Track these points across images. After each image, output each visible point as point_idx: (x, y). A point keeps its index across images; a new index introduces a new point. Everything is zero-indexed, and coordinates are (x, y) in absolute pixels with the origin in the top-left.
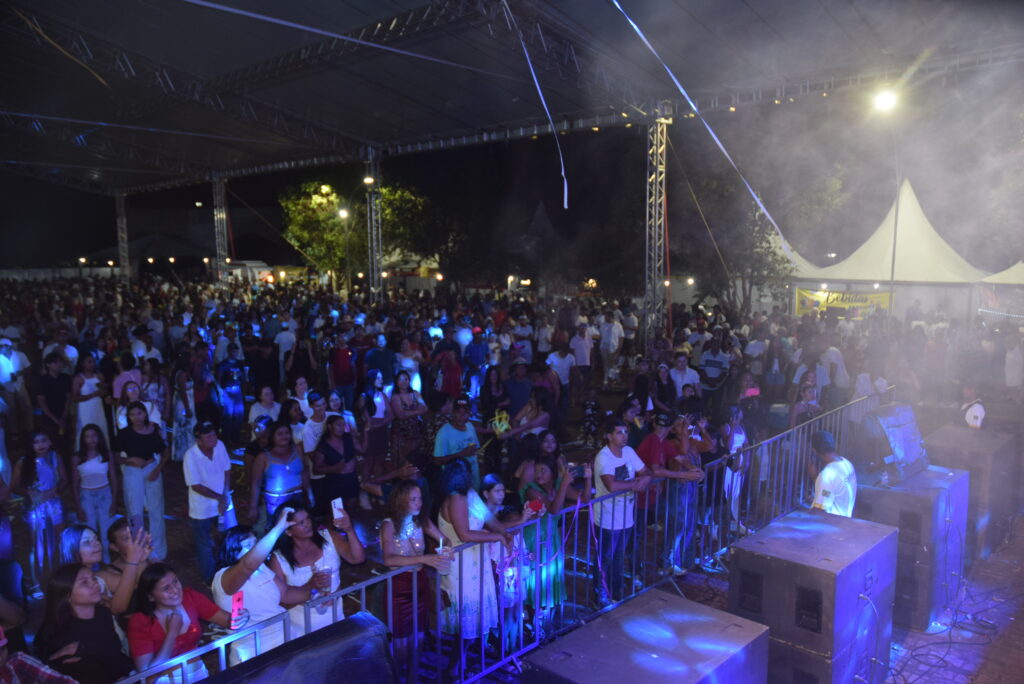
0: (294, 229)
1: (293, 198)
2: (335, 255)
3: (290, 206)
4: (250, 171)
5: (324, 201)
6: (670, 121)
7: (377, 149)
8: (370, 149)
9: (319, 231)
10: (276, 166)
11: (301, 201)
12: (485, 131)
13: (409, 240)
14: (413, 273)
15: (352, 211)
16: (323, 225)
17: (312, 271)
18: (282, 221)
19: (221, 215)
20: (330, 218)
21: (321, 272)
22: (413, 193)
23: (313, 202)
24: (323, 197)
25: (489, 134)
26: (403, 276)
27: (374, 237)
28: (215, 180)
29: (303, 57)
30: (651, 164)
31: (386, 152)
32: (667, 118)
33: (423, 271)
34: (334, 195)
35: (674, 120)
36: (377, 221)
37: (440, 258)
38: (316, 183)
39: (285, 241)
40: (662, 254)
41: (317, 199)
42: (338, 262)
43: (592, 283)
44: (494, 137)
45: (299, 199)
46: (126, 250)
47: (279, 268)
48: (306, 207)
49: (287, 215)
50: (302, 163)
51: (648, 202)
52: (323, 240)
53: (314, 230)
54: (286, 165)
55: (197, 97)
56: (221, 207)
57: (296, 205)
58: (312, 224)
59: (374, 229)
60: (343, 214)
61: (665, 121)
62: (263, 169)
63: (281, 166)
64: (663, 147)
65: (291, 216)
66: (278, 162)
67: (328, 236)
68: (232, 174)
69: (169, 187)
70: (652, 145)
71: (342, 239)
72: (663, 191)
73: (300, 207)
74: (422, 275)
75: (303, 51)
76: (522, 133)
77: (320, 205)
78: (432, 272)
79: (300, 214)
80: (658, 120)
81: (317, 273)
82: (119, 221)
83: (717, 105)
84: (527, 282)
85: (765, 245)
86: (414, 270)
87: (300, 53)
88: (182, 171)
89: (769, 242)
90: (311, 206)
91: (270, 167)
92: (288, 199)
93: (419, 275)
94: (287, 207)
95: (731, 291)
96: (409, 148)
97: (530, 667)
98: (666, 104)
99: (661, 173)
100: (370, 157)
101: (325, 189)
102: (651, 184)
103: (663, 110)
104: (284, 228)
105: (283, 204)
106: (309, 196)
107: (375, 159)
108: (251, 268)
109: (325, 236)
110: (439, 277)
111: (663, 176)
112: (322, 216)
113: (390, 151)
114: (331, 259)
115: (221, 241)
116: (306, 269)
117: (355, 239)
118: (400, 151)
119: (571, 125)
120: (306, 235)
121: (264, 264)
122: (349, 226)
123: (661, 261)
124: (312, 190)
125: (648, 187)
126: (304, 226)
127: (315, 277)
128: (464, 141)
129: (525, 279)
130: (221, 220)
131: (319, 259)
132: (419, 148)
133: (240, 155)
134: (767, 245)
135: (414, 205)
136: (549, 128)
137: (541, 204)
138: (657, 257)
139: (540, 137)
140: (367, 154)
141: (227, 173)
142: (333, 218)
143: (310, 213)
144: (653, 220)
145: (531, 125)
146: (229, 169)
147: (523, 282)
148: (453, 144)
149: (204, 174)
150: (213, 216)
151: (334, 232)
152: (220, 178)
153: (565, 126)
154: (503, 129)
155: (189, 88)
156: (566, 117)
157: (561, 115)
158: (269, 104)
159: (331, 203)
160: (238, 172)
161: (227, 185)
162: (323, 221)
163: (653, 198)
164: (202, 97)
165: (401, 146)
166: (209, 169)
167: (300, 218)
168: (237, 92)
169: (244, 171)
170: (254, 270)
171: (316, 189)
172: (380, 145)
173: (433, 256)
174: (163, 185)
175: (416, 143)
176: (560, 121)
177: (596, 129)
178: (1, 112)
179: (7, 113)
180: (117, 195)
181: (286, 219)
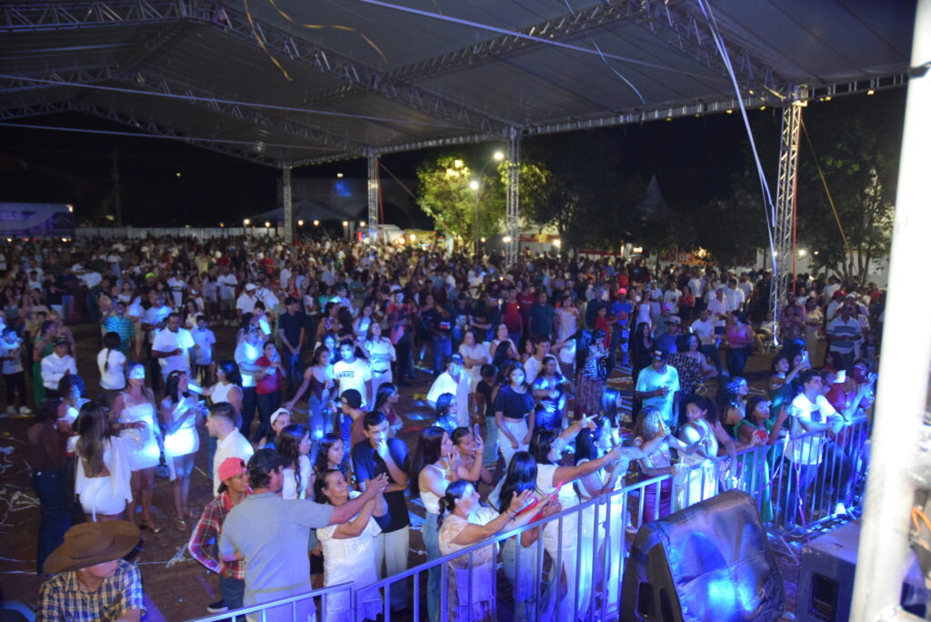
0: (430, 198)
1: (429, 170)
2: (463, 221)
3: (427, 178)
4: (402, 148)
5: (457, 174)
6: (805, 104)
7: (518, 129)
8: (512, 129)
9: (451, 200)
10: (425, 144)
11: (436, 174)
12: (620, 113)
13: (534, 209)
14: (532, 238)
15: (482, 182)
16: (454, 194)
17: (440, 234)
18: (418, 189)
19: (373, 186)
20: (460, 189)
21: (447, 235)
22: (540, 168)
23: (447, 175)
24: (456, 172)
25: (625, 116)
26: (523, 240)
28: (371, 155)
29: (475, 52)
30: (784, 144)
31: (526, 132)
32: (802, 101)
33: (541, 238)
34: (466, 169)
35: (809, 103)
36: (515, 192)
37: (560, 225)
38: (451, 159)
39: (419, 207)
40: (790, 228)
41: (450, 173)
42: (466, 228)
43: (702, 252)
44: (630, 119)
45: (434, 171)
46: (290, 213)
47: (410, 231)
48: (440, 179)
49: (423, 185)
50: (448, 141)
51: (780, 179)
52: (454, 208)
53: (447, 199)
54: (435, 142)
55: (376, 86)
56: (374, 178)
57: (431, 177)
58: (445, 195)
60: (474, 186)
61: (799, 104)
62: (413, 146)
63: (430, 144)
64: (798, 127)
65: (427, 186)
66: (427, 140)
67: (459, 205)
68: (386, 150)
69: (330, 161)
70: (786, 126)
71: (470, 207)
72: (795, 169)
73: (434, 179)
74: (540, 241)
75: (476, 48)
76: (657, 115)
77: (452, 178)
78: (550, 238)
79: (434, 185)
80: (794, 104)
81: (444, 237)
82: (285, 189)
83: (855, 89)
85: (884, 219)
86: (533, 236)
88: (345, 148)
89: (888, 217)
90: (445, 178)
91: (420, 145)
92: (425, 171)
93: (538, 240)
94: (424, 179)
95: (848, 262)
96: (548, 129)
98: (803, 88)
99: (794, 152)
100: (512, 137)
101: (459, 163)
102: (783, 163)
103: (799, 94)
104: (418, 196)
105: (421, 176)
106: (444, 170)
107: (516, 138)
108: (387, 231)
109: (456, 205)
110: (557, 243)
111: (796, 154)
112: (453, 186)
113: (531, 131)
114: (459, 225)
115: (373, 207)
116: (434, 233)
117: (483, 207)
118: (539, 131)
119: (705, 109)
120: (439, 203)
121: (398, 228)
122: (479, 196)
123: (789, 234)
124: (447, 164)
125: (780, 165)
126: (438, 196)
127: (440, 240)
128: (601, 123)
129: (638, 247)
130: (374, 190)
131: (449, 224)
132: (558, 128)
133: (395, 134)
134: (888, 220)
135: (539, 178)
136: (684, 111)
137: (654, 179)
138: (785, 230)
139: (674, 119)
140: (509, 134)
141: (381, 150)
142: (464, 188)
143: (443, 184)
144: (783, 195)
145: (666, 108)
146: (383, 146)
147: (636, 250)
148: (590, 125)
149: (362, 150)
150: (366, 186)
151: (464, 201)
152: (375, 154)
153: (700, 109)
154: (638, 111)
155: (370, 78)
156: (701, 101)
157: (697, 99)
158: (433, 92)
159: (463, 176)
160: (391, 149)
161: (380, 160)
162: (454, 191)
163: (784, 175)
164: (380, 87)
165: (541, 127)
166: (367, 146)
167: (435, 189)
168: (408, 82)
169: (396, 149)
170: (389, 233)
171: (450, 163)
172: (521, 126)
173: (553, 224)
174: (323, 159)
175: (555, 125)
176: (694, 104)
177: (730, 112)
178: (210, 100)
179: (214, 100)
180: (285, 167)
181: (423, 189)
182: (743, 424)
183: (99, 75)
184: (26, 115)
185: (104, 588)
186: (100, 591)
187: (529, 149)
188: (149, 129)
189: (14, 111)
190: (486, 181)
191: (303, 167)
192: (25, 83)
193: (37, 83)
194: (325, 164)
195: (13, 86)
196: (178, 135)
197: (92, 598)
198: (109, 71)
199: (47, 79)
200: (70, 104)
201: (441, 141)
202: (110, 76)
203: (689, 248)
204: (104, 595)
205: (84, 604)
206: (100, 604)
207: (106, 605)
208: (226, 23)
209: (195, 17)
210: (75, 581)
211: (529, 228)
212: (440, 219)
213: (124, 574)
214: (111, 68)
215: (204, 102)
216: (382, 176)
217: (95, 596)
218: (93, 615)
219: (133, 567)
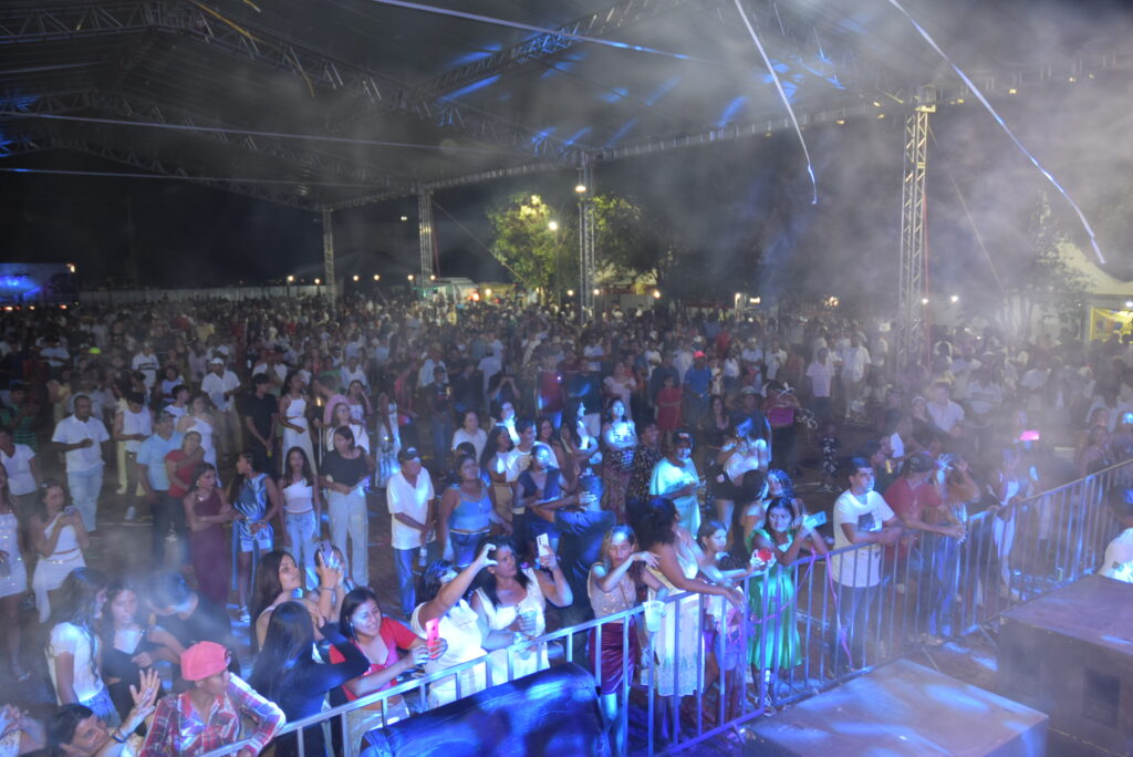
0: (502, 243)
1: (500, 209)
3: (498, 218)
4: (456, 181)
5: (534, 212)
6: (933, 109)
7: (590, 154)
8: (583, 154)
9: (529, 245)
10: (483, 176)
11: (508, 213)
12: (712, 129)
13: (624, 253)
14: (629, 290)
15: (562, 221)
16: (532, 238)
17: (520, 288)
19: (426, 230)
20: (539, 231)
21: (529, 290)
22: (628, 201)
23: (522, 214)
24: (533, 209)
25: (716, 133)
26: (616, 294)
27: (587, 251)
28: (421, 192)
29: (513, 56)
30: (908, 161)
31: (600, 157)
32: (929, 106)
33: (639, 286)
34: (545, 205)
35: (937, 109)
36: (589, 233)
37: (658, 273)
38: (526, 194)
39: (491, 256)
40: (920, 267)
41: (525, 210)
42: (547, 279)
43: (833, 301)
44: (722, 136)
45: (507, 210)
46: (332, 266)
47: (485, 285)
48: (514, 219)
49: (494, 228)
50: (510, 172)
51: (903, 206)
52: (531, 254)
53: (524, 243)
54: (494, 174)
55: (403, 105)
56: (427, 221)
57: (503, 217)
58: (521, 238)
59: (587, 241)
60: (553, 226)
61: (926, 110)
62: (470, 179)
63: (488, 176)
64: (925, 139)
65: (499, 229)
66: (484, 171)
67: (537, 251)
68: (438, 185)
69: (375, 201)
70: (910, 138)
71: (552, 253)
72: (923, 192)
73: (507, 219)
74: (638, 293)
75: (514, 51)
76: (754, 129)
77: (528, 216)
78: (649, 289)
79: (507, 227)
80: (918, 109)
81: (525, 291)
82: (325, 238)
83: (993, 87)
85: (1050, 254)
86: (629, 286)
87: (509, 51)
88: (388, 184)
89: (1057, 251)
90: (520, 218)
91: (477, 178)
92: (496, 211)
93: (633, 292)
94: (494, 220)
96: (626, 152)
97: (754, 737)
98: (928, 89)
99: (920, 171)
100: (583, 163)
101: (535, 199)
102: (908, 184)
103: (924, 96)
104: (491, 242)
105: (490, 216)
106: (517, 208)
107: (589, 164)
108: (455, 285)
109: (534, 252)
110: (657, 294)
111: (923, 174)
112: (531, 228)
113: (605, 155)
114: (539, 276)
115: (427, 257)
116: (514, 286)
117: (566, 253)
118: (615, 154)
120: (513, 250)
121: (470, 281)
122: (560, 240)
123: (919, 275)
124: (521, 200)
125: (904, 188)
126: (512, 240)
127: (523, 295)
128: (687, 142)
129: (755, 297)
130: (426, 235)
131: (527, 275)
132: (637, 151)
133: (448, 164)
134: (1054, 255)
135: (631, 215)
136: (786, 123)
138: (913, 271)
139: (775, 134)
140: (579, 160)
141: (433, 185)
142: (543, 231)
143: (518, 225)
144: (909, 227)
145: (764, 120)
146: (435, 181)
147: (752, 300)
148: (675, 145)
149: (410, 186)
151: (544, 246)
152: (427, 191)
153: (805, 120)
154: (731, 126)
155: (396, 95)
156: (805, 109)
157: (800, 107)
158: (478, 110)
159: (542, 214)
160: (444, 184)
161: (432, 197)
162: (532, 234)
163: (910, 201)
164: (410, 105)
165: (617, 149)
166: (415, 181)
167: (507, 231)
169: (450, 183)
170: (459, 287)
171: (525, 199)
172: (594, 149)
173: (650, 272)
174: (368, 199)
175: (634, 146)
177: (842, 122)
178: (214, 130)
179: (221, 130)
180: (324, 210)
181: (494, 232)
188: (153, 168)
190: (565, 219)
191: (345, 209)
194: (370, 204)
196: (190, 174)
198: (86, 97)
199: (9, 110)
200: (52, 140)
202: (89, 105)
208: (207, 32)
209: (165, 25)
211: (621, 277)
212: (516, 270)
214: (89, 94)
215: (208, 133)
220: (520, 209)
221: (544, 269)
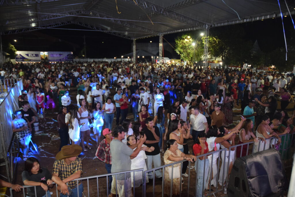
0: (179, 49)
1: (179, 40)
3: (178, 42)
4: (170, 32)
5: (188, 41)
7: (209, 25)
8: (207, 25)
9: (186, 49)
10: (178, 31)
11: (181, 41)
12: (245, 18)
14: (213, 62)
15: (196, 43)
16: (187, 47)
17: (182, 60)
18: (175, 46)
19: (161, 45)
20: (189, 46)
21: (185, 61)
22: (216, 38)
23: (185, 41)
25: (246, 20)
26: (210, 62)
28: (160, 35)
31: (211, 26)
33: (216, 62)
34: (191, 39)
36: (207, 46)
37: (222, 57)
38: (186, 36)
39: (176, 52)
41: (186, 40)
42: (191, 58)
43: (273, 67)
44: (248, 20)
45: (181, 40)
46: (135, 54)
47: (173, 59)
48: (182, 42)
49: (177, 44)
50: (185, 30)
52: (187, 52)
53: (185, 49)
54: (181, 30)
55: (162, 12)
56: (161, 43)
57: (180, 42)
58: (184, 47)
60: (194, 45)
62: (174, 32)
63: (179, 31)
66: (178, 30)
67: (189, 51)
71: (192, 52)
73: (181, 42)
74: (215, 63)
76: (258, 19)
78: (219, 62)
79: (180, 44)
81: (183, 61)
82: (134, 46)
84: (250, 66)
86: (213, 61)
88: (152, 33)
90: (184, 42)
91: (176, 31)
92: (178, 40)
96: (219, 25)
100: (207, 28)
101: (189, 37)
104: (176, 48)
105: (176, 42)
106: (184, 39)
107: (208, 28)
110: (221, 63)
112: (187, 45)
113: (213, 26)
114: (188, 57)
115: (161, 52)
116: (180, 60)
117: (196, 52)
118: (216, 26)
119: (276, 16)
120: (182, 50)
121: (169, 58)
122: (195, 48)
126: (181, 48)
127: (182, 62)
128: (238, 22)
129: (249, 65)
130: (161, 46)
131: (185, 57)
132: (222, 24)
133: (168, 28)
135: (216, 42)
136: (268, 17)
137: (256, 41)
139: (264, 20)
140: (205, 27)
141: (164, 33)
142: (190, 45)
143: (184, 44)
145: (262, 16)
146: (164, 32)
147: (249, 66)
148: (234, 23)
149: (157, 34)
150: (159, 45)
152: (161, 35)
153: (274, 16)
154: (251, 18)
155: (160, 10)
156: (275, 13)
157: (273, 12)
158: (181, 14)
159: (190, 41)
160: (166, 33)
161: (163, 36)
162: (187, 46)
164: (163, 12)
165: (216, 24)
166: (159, 32)
167: (181, 46)
168: (172, 10)
169: (168, 33)
170: (166, 60)
171: (186, 37)
172: (210, 24)
173: (220, 57)
174: (145, 37)
175: (222, 23)
176: (273, 14)
177: (286, 16)
178: (111, 19)
179: (113, 19)
180: (134, 39)
181: (177, 46)
182: (282, 126)
183: (79, 12)
184: (60, 25)
185: (72, 164)
186: (70, 165)
187: (212, 32)
188: (94, 28)
189: (56, 24)
190: (198, 43)
191: (139, 39)
192: (59, 16)
193: (62, 16)
194: (146, 38)
195: (56, 17)
196: (102, 30)
197: (68, 167)
198: (82, 11)
199: (65, 14)
200: (72, 22)
201: (183, 30)
202: (82, 13)
203: (268, 65)
204: (72, 166)
205: (66, 168)
206: (70, 168)
207: (72, 169)
210: (64, 162)
211: (211, 58)
212: (182, 56)
213: (77, 160)
214: (83, 10)
215: (109, 20)
216: (164, 42)
217: (69, 166)
218: (69, 172)
219: (80, 159)
220: (184, 40)
221: (190, 56)
